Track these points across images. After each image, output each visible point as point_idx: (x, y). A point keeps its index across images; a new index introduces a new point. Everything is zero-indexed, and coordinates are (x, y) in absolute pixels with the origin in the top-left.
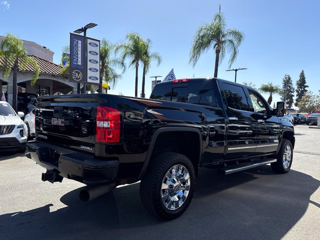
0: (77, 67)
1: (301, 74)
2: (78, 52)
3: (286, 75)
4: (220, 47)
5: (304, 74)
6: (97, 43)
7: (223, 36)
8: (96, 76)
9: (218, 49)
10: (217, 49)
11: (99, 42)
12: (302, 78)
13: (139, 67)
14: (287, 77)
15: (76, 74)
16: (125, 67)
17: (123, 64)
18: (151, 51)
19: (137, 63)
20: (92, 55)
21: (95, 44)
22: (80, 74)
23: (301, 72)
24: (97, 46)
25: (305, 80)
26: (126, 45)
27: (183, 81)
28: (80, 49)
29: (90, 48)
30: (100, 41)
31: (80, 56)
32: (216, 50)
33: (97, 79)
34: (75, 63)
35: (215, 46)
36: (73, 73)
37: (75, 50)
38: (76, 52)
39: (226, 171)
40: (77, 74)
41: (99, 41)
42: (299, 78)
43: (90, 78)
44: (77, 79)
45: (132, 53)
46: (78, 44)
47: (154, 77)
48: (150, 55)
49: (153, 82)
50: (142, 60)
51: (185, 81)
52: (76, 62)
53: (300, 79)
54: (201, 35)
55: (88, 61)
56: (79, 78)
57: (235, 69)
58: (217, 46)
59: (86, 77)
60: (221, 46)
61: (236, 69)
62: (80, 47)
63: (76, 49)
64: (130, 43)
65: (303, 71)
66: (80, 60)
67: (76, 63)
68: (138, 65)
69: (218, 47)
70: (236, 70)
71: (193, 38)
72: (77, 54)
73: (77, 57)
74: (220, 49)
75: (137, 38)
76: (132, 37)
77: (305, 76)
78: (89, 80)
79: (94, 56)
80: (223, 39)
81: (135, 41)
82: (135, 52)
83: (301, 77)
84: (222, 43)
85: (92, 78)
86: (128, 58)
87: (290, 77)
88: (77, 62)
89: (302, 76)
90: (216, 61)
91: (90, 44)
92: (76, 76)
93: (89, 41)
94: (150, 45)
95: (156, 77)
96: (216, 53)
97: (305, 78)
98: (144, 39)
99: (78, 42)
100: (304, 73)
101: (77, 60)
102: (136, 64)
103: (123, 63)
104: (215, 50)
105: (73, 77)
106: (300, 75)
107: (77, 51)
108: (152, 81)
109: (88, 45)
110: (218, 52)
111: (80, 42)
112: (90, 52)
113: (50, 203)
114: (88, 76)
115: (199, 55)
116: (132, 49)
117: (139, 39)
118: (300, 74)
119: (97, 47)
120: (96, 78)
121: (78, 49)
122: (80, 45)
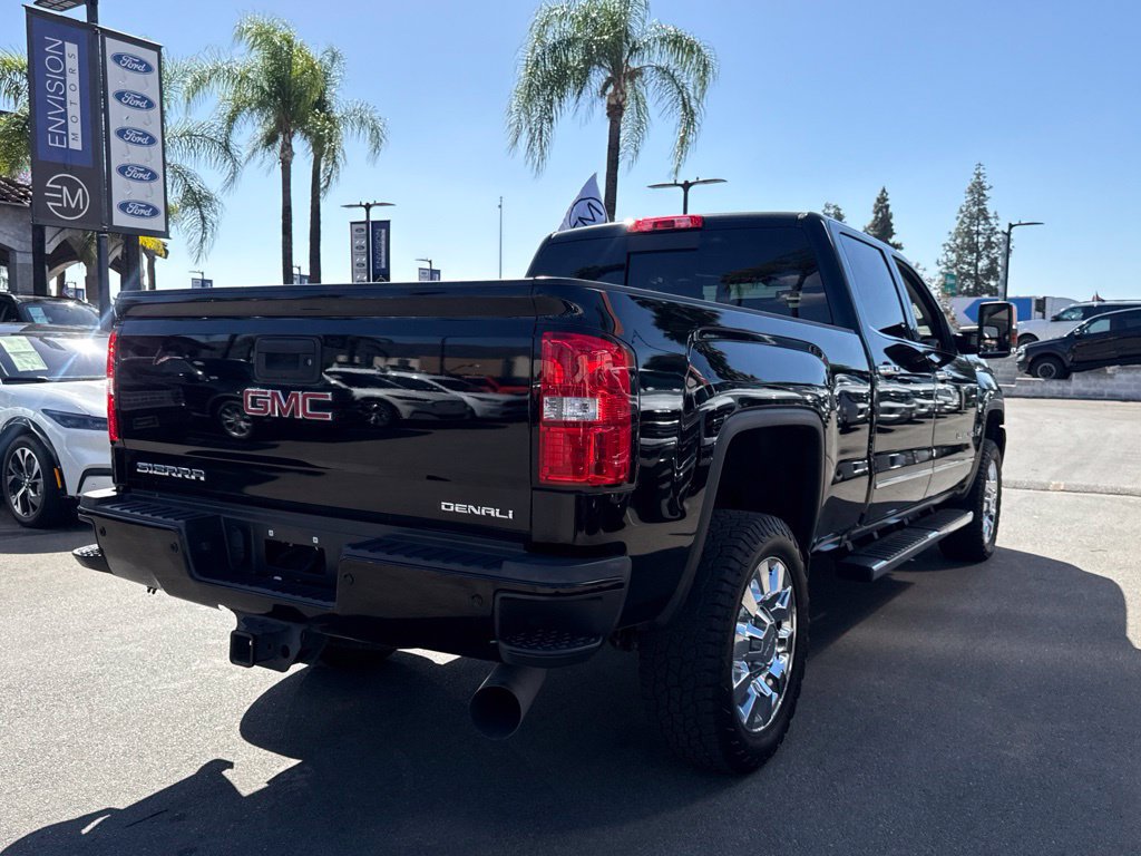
0: (66, 160)
1: (878, 200)
2: (64, 95)
3: (827, 207)
4: (622, 93)
5: (887, 203)
6: (150, 57)
7: (634, 49)
8: (149, 201)
9: (617, 101)
10: (613, 102)
11: (156, 53)
12: (880, 215)
13: (294, 161)
14: (832, 211)
15: (60, 191)
16: (234, 161)
17: (226, 148)
18: (341, 99)
19: (287, 147)
20: (127, 108)
21: (141, 62)
22: (80, 191)
23: (877, 194)
24: (148, 69)
25: (892, 225)
26: (238, 70)
27: (677, 225)
28: (73, 79)
29: (117, 78)
30: (161, 47)
31: (74, 110)
32: (609, 106)
33: (155, 212)
34: (54, 141)
35: (606, 87)
36: (48, 185)
37: (51, 86)
38: (56, 93)
39: (875, 567)
40: (65, 189)
41: (157, 48)
42: (872, 217)
43: (124, 207)
44: (68, 211)
45: (262, 105)
46: (63, 57)
47: (361, 205)
48: (337, 114)
49: (355, 226)
50: (307, 133)
51: (683, 225)
52: (61, 136)
53: (876, 218)
54: (550, 39)
55: (113, 136)
56: (77, 210)
57: (683, 182)
58: (610, 90)
59: (105, 205)
60: (629, 91)
61: (686, 182)
62: (72, 72)
63: (54, 80)
64: (253, 60)
65: (884, 191)
66: (75, 128)
67: (61, 142)
68: (292, 154)
69: (615, 94)
70: (686, 186)
71: (520, 53)
72: (63, 104)
73: (64, 115)
74: (624, 100)
75: (285, 43)
76: (264, 37)
77: (890, 210)
78: (120, 219)
79: (136, 111)
80: (634, 65)
81: (275, 54)
82: (275, 100)
83: (877, 213)
84: (632, 79)
85: (134, 209)
86: (249, 123)
87: (842, 212)
88: (63, 137)
89: (881, 209)
90: (609, 146)
91: (118, 58)
92: (60, 200)
93: (113, 46)
94: (335, 73)
95: (368, 207)
96: (608, 114)
97: (891, 217)
98: (312, 46)
99: (61, 49)
100: (888, 197)
101: (65, 127)
102: (283, 151)
103: (227, 145)
104: (606, 106)
105: (49, 204)
106: (876, 206)
107: (59, 87)
108: (352, 223)
109: (110, 64)
110: (615, 112)
111: (71, 49)
112: (120, 96)
113: (210, 759)
114: (117, 200)
115: (551, 120)
116: (262, 88)
117: (290, 47)
118: (875, 201)
119: (148, 76)
120: (148, 207)
121: (64, 82)
122: (72, 63)
